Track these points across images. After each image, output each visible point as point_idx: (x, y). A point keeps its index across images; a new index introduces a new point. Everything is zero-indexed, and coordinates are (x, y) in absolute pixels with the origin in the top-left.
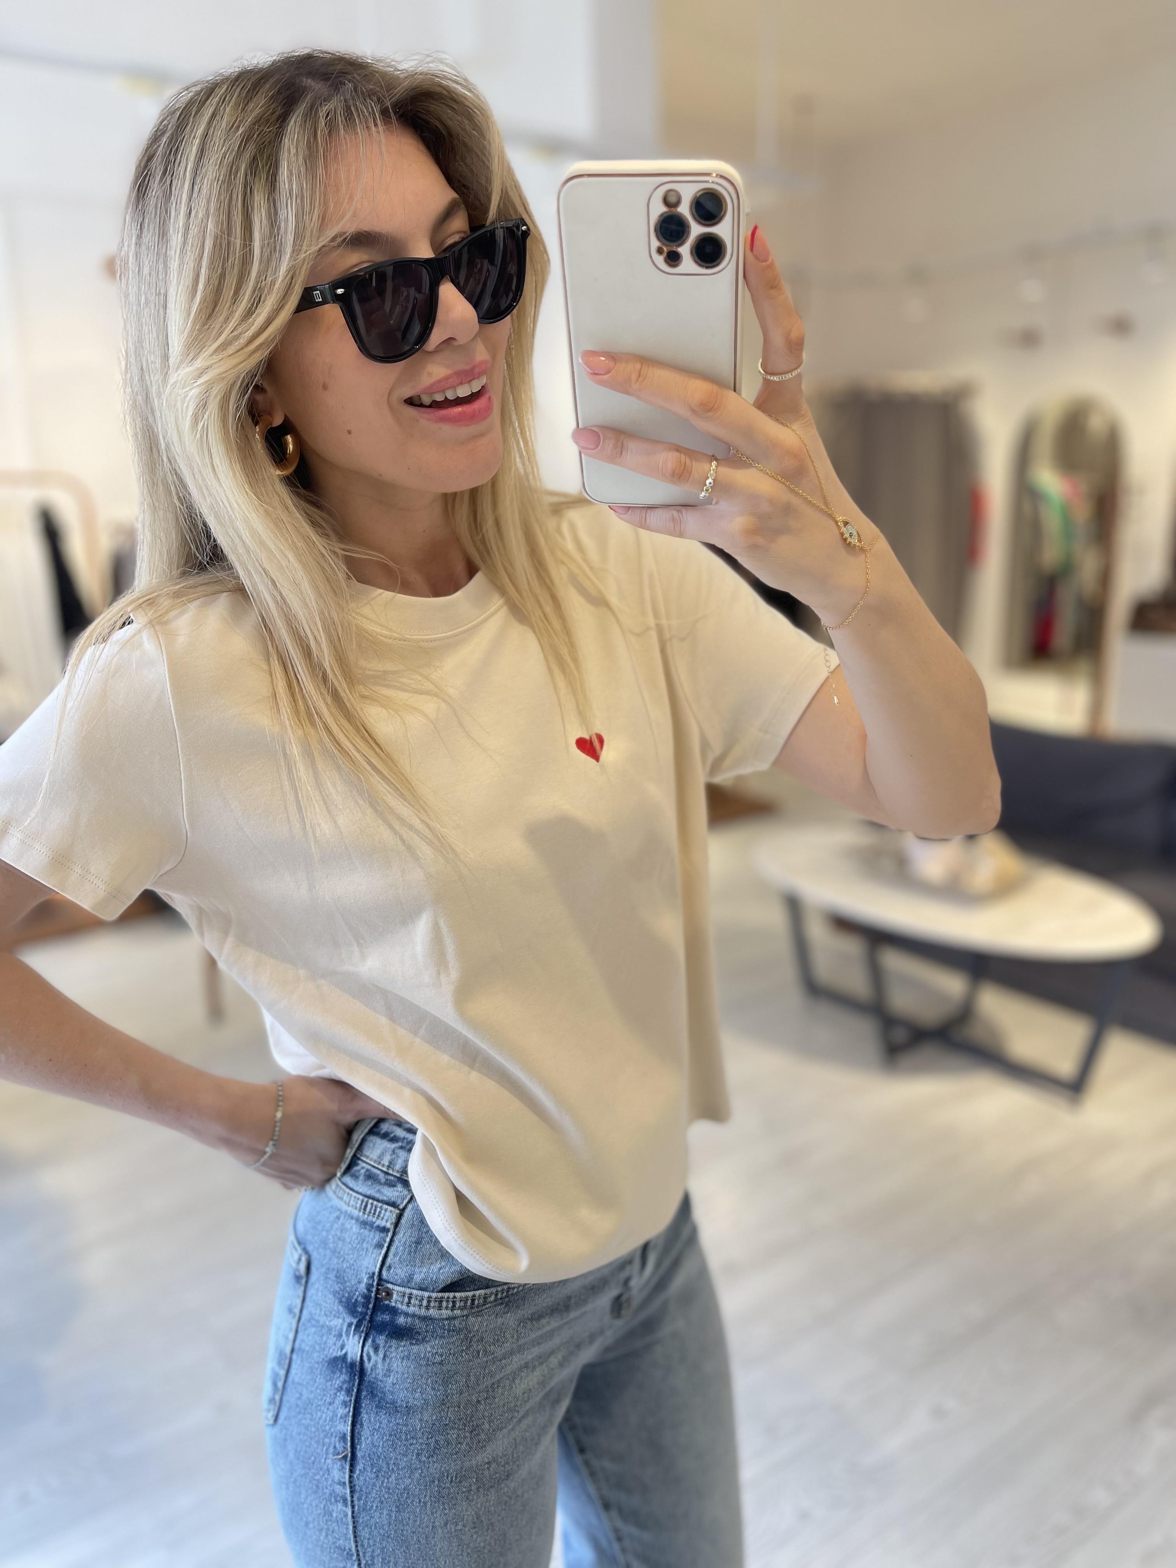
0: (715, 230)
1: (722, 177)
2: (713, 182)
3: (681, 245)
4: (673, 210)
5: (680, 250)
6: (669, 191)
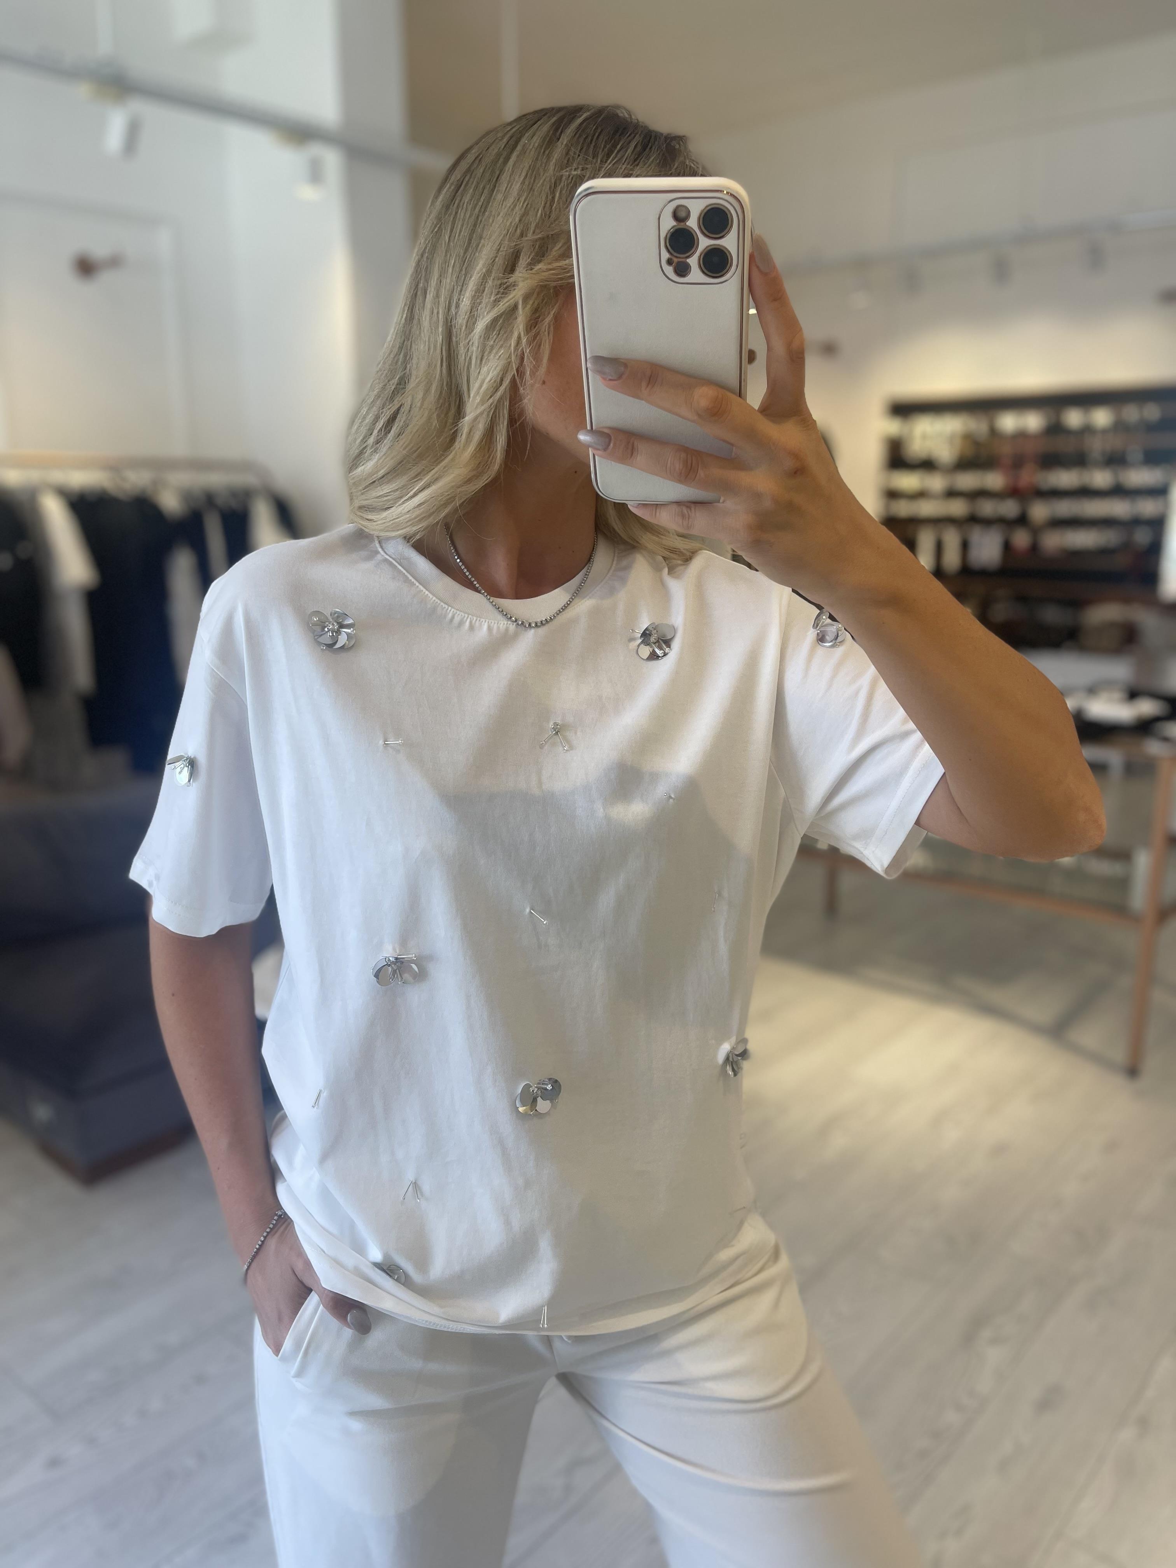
0: (722, 242)
1: (729, 193)
2: (721, 198)
3: (688, 257)
4: (681, 226)
5: (688, 260)
6: (678, 207)
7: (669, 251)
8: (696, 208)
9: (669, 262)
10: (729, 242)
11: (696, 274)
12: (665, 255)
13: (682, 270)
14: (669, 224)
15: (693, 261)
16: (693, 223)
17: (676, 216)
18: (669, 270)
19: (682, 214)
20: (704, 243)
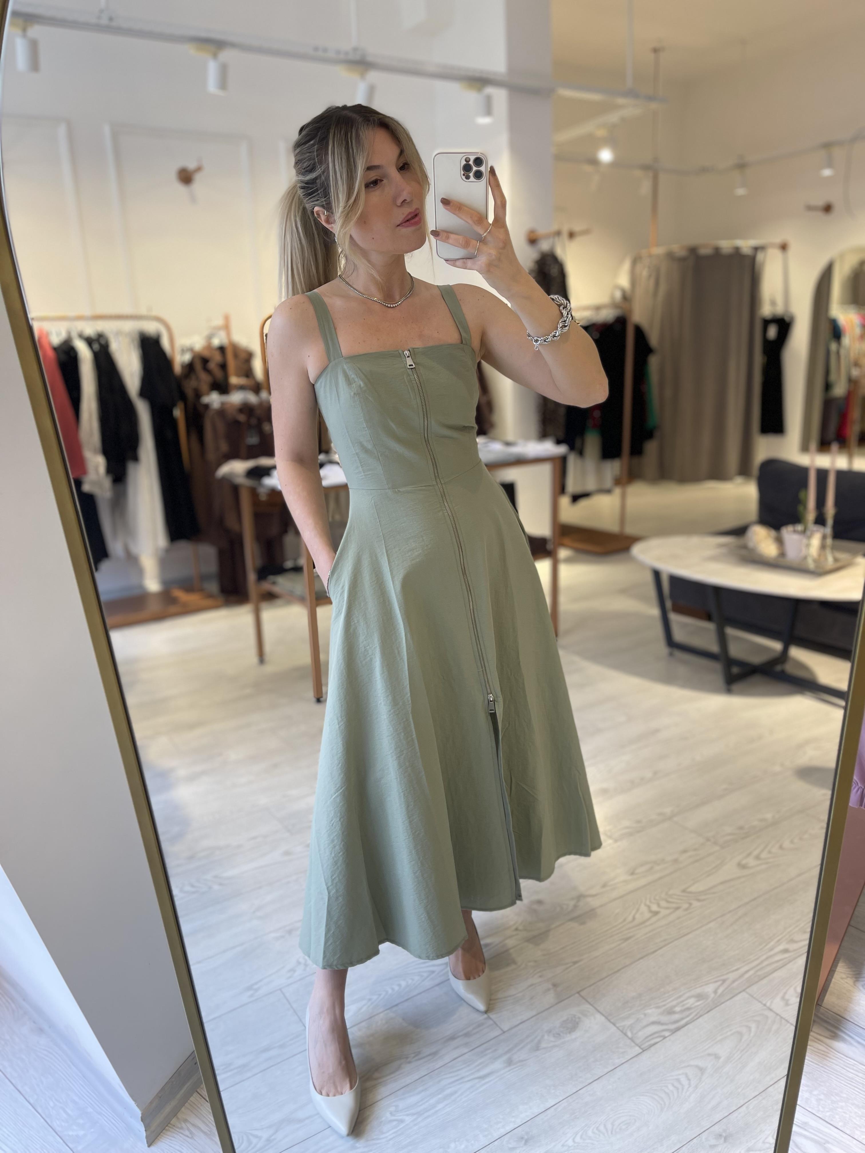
0: (480, 169)
1: (481, 153)
2: (480, 155)
3: (470, 173)
4: (468, 163)
5: (470, 174)
6: (466, 158)
7: (464, 171)
8: (472, 158)
9: (464, 175)
10: (482, 169)
11: (472, 179)
12: (462, 173)
13: (468, 177)
14: (464, 162)
15: (471, 175)
16: (471, 163)
17: (466, 161)
18: (464, 177)
19: (468, 160)
20: (475, 169)
